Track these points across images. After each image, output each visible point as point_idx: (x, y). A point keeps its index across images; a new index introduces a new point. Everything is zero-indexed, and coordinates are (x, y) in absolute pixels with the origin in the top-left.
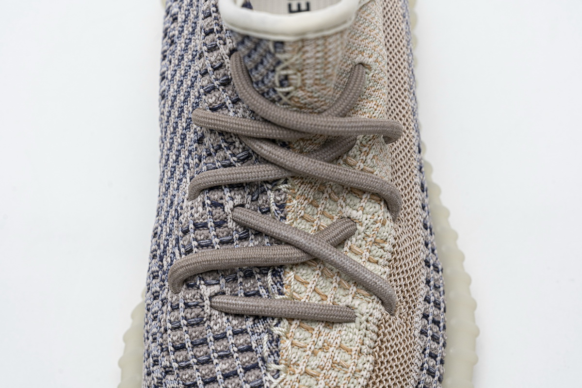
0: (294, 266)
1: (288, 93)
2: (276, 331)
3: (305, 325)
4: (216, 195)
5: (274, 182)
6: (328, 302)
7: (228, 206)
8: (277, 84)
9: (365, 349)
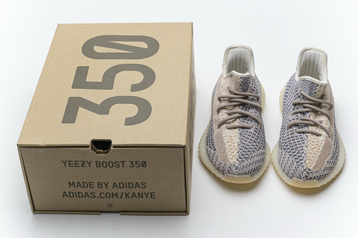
0: (311, 125)
1: (315, 96)
2: (307, 135)
3: (312, 135)
4: (297, 115)
5: (308, 112)
6: (313, 130)
7: (299, 116)
8: (314, 93)
9: (323, 140)
